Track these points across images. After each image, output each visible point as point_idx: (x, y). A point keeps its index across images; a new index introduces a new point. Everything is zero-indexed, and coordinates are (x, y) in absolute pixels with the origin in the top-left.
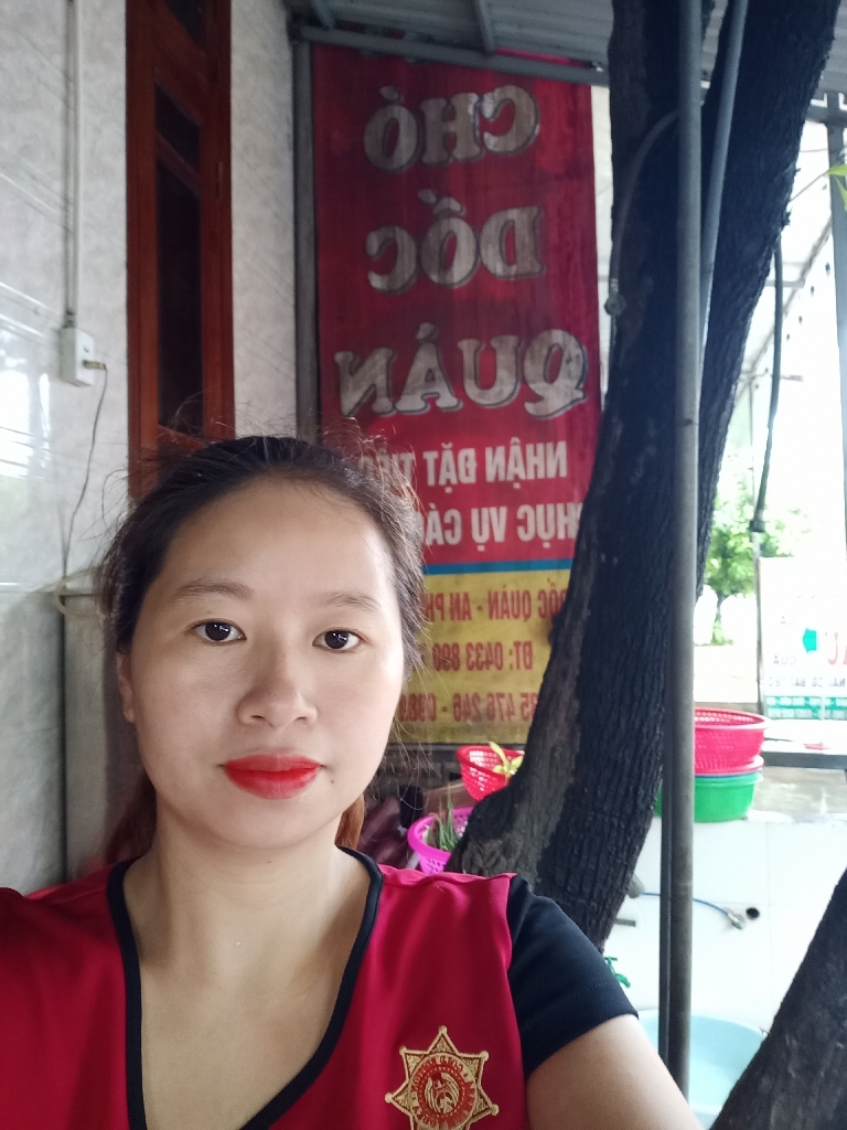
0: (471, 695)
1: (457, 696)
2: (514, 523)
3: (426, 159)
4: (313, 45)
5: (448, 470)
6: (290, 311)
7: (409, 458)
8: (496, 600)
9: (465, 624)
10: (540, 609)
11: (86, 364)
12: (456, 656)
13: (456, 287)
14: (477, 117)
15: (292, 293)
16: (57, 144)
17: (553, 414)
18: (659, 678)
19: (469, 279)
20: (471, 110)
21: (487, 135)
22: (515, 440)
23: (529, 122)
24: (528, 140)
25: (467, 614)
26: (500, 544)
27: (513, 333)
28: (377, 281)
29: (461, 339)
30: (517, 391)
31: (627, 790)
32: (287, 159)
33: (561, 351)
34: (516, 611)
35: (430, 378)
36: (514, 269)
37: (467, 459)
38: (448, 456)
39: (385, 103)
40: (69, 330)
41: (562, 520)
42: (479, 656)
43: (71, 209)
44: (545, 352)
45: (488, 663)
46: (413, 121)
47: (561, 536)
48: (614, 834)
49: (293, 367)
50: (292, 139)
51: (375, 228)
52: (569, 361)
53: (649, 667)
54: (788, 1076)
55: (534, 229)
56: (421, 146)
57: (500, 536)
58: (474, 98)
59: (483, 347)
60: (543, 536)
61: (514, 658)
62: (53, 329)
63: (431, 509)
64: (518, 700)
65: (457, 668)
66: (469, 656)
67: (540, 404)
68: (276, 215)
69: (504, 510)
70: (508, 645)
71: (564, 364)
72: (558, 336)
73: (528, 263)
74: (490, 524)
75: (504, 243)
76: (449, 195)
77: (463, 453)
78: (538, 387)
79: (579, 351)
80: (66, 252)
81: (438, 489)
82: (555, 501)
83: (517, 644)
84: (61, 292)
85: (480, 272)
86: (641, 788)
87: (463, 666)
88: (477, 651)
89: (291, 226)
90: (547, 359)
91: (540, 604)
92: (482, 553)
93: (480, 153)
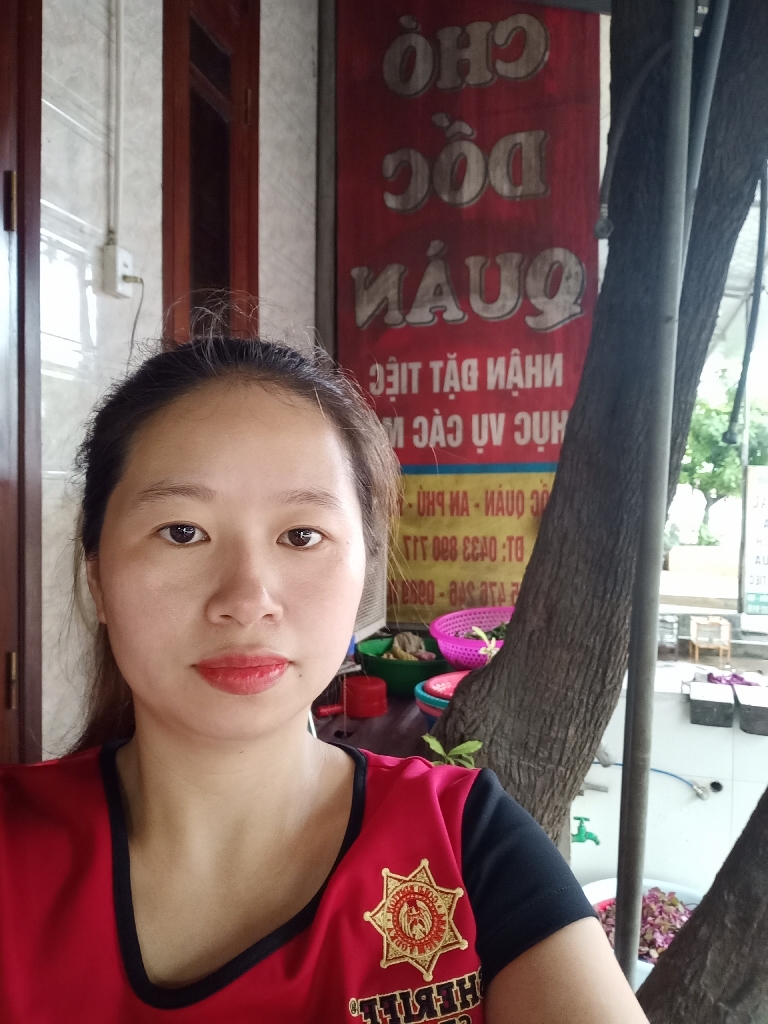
0: (466, 583)
1: (453, 583)
2: (511, 429)
3: (440, 85)
5: (452, 378)
6: (312, 228)
7: (416, 366)
8: (492, 498)
9: (463, 519)
10: (532, 507)
11: (125, 278)
12: (454, 548)
13: (465, 206)
14: (490, 44)
15: (313, 211)
16: (101, 75)
17: (554, 326)
18: (630, 574)
19: (477, 200)
20: (484, 38)
21: (499, 62)
22: (516, 351)
23: (539, 48)
24: (538, 66)
25: (465, 510)
26: (497, 447)
27: (517, 250)
28: (391, 201)
29: (469, 255)
30: (519, 306)
31: (597, 672)
32: (311, 85)
33: (561, 269)
34: (510, 509)
35: (438, 292)
36: (519, 190)
37: (469, 368)
38: (452, 365)
39: (404, 31)
40: (111, 247)
41: (556, 425)
42: (475, 548)
43: (113, 136)
44: (546, 269)
45: (483, 555)
46: (430, 49)
47: (554, 440)
48: (583, 710)
49: (313, 281)
50: (316, 63)
51: (391, 151)
52: (568, 278)
53: (622, 563)
54: (724, 926)
55: (540, 152)
56: (436, 74)
57: (497, 440)
58: (486, 26)
59: (489, 264)
60: (538, 440)
61: (506, 552)
62: (97, 247)
63: (435, 414)
64: (509, 589)
65: (454, 558)
66: (466, 548)
67: (538, 318)
68: (300, 138)
69: (502, 417)
70: (502, 539)
71: (563, 280)
72: (559, 254)
73: (532, 185)
74: (489, 429)
75: (511, 168)
76: (461, 118)
77: (466, 364)
78: (539, 302)
79: (578, 269)
80: (108, 176)
81: (442, 395)
82: (551, 409)
83: (510, 539)
84: (103, 212)
85: (488, 192)
86: (609, 671)
87: (460, 557)
88: (473, 544)
89: (313, 148)
90: (548, 276)
91: (533, 502)
92: (480, 455)
93: (492, 79)
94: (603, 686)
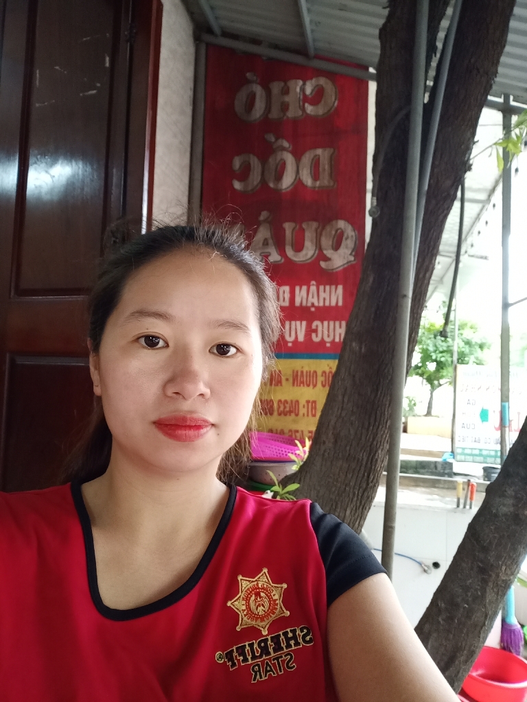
0: (279, 430)
2: (310, 331)
3: (270, 116)
4: (208, 45)
8: (297, 375)
9: (278, 388)
10: (322, 382)
12: (272, 406)
13: (283, 191)
14: (301, 93)
15: (187, 188)
17: (337, 268)
18: (385, 414)
19: (291, 187)
20: (298, 90)
21: (306, 105)
22: (313, 282)
23: (331, 99)
24: (331, 109)
25: (279, 382)
26: (301, 343)
27: (315, 220)
28: (237, 185)
29: (285, 222)
30: (316, 254)
32: (189, 110)
33: (342, 234)
34: (308, 382)
35: (266, 243)
36: (318, 183)
37: (284, 292)
39: (248, 82)
41: (338, 331)
42: (285, 407)
44: (333, 232)
45: (290, 412)
46: (264, 93)
47: (337, 340)
50: (192, 97)
51: (238, 155)
52: (346, 239)
54: (438, 623)
55: (331, 161)
56: (268, 108)
57: (301, 338)
58: (300, 83)
59: (297, 227)
60: (326, 339)
61: (306, 410)
65: (271, 414)
66: (279, 407)
67: (327, 263)
68: (181, 143)
69: (304, 323)
70: (302, 402)
71: (344, 240)
72: (342, 224)
73: (325, 181)
74: (298, 331)
75: (313, 169)
76: (283, 137)
77: (282, 288)
78: (328, 253)
79: (353, 234)
82: (335, 319)
85: (298, 183)
87: (276, 413)
88: (284, 405)
89: (189, 149)
90: (334, 237)
91: (323, 379)
92: (290, 347)
93: (302, 115)
94: (368, 484)
